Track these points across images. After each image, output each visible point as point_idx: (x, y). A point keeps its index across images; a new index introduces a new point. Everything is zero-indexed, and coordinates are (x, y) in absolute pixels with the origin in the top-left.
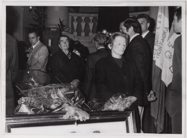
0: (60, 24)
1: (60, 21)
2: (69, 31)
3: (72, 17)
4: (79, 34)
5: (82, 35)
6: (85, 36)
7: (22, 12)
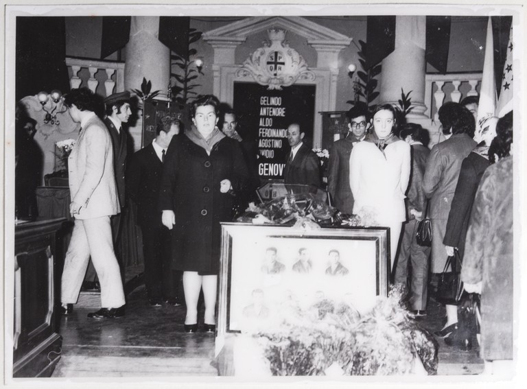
0: (402, 100)
1: (403, 95)
2: (425, 113)
3: (433, 83)
7: (335, 78)
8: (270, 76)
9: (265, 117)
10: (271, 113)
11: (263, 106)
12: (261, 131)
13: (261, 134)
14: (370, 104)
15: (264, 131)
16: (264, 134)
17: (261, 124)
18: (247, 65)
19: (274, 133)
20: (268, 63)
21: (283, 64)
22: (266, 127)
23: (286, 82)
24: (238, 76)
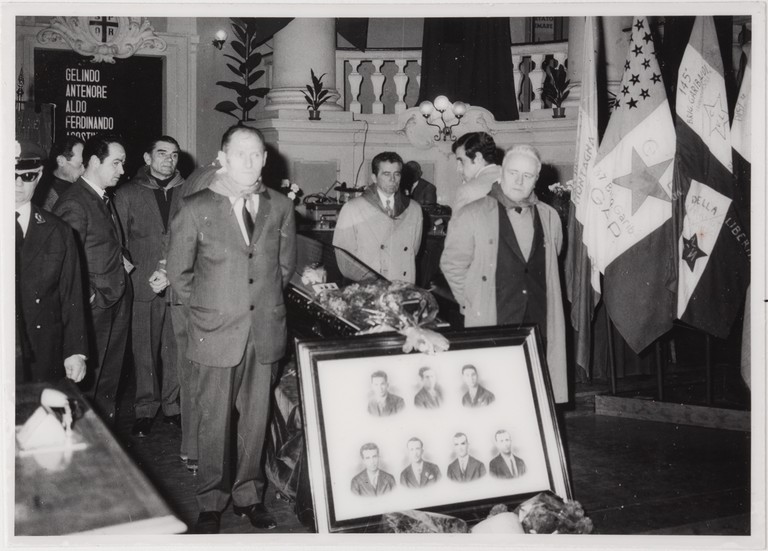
0: (312, 85)
1: (314, 79)
2: (339, 103)
3: (346, 62)
4: (366, 109)
5: (374, 112)
6: (384, 113)
7: (194, 48)
8: (94, 41)
9: (74, 99)
10: (85, 94)
11: (71, 83)
12: (69, 119)
13: (69, 125)
14: (251, 87)
15: (74, 119)
16: (74, 125)
17: (68, 108)
18: (57, 25)
19: (90, 123)
20: (92, 23)
21: (116, 25)
22: (76, 114)
23: (120, 52)
24: (43, 41)
